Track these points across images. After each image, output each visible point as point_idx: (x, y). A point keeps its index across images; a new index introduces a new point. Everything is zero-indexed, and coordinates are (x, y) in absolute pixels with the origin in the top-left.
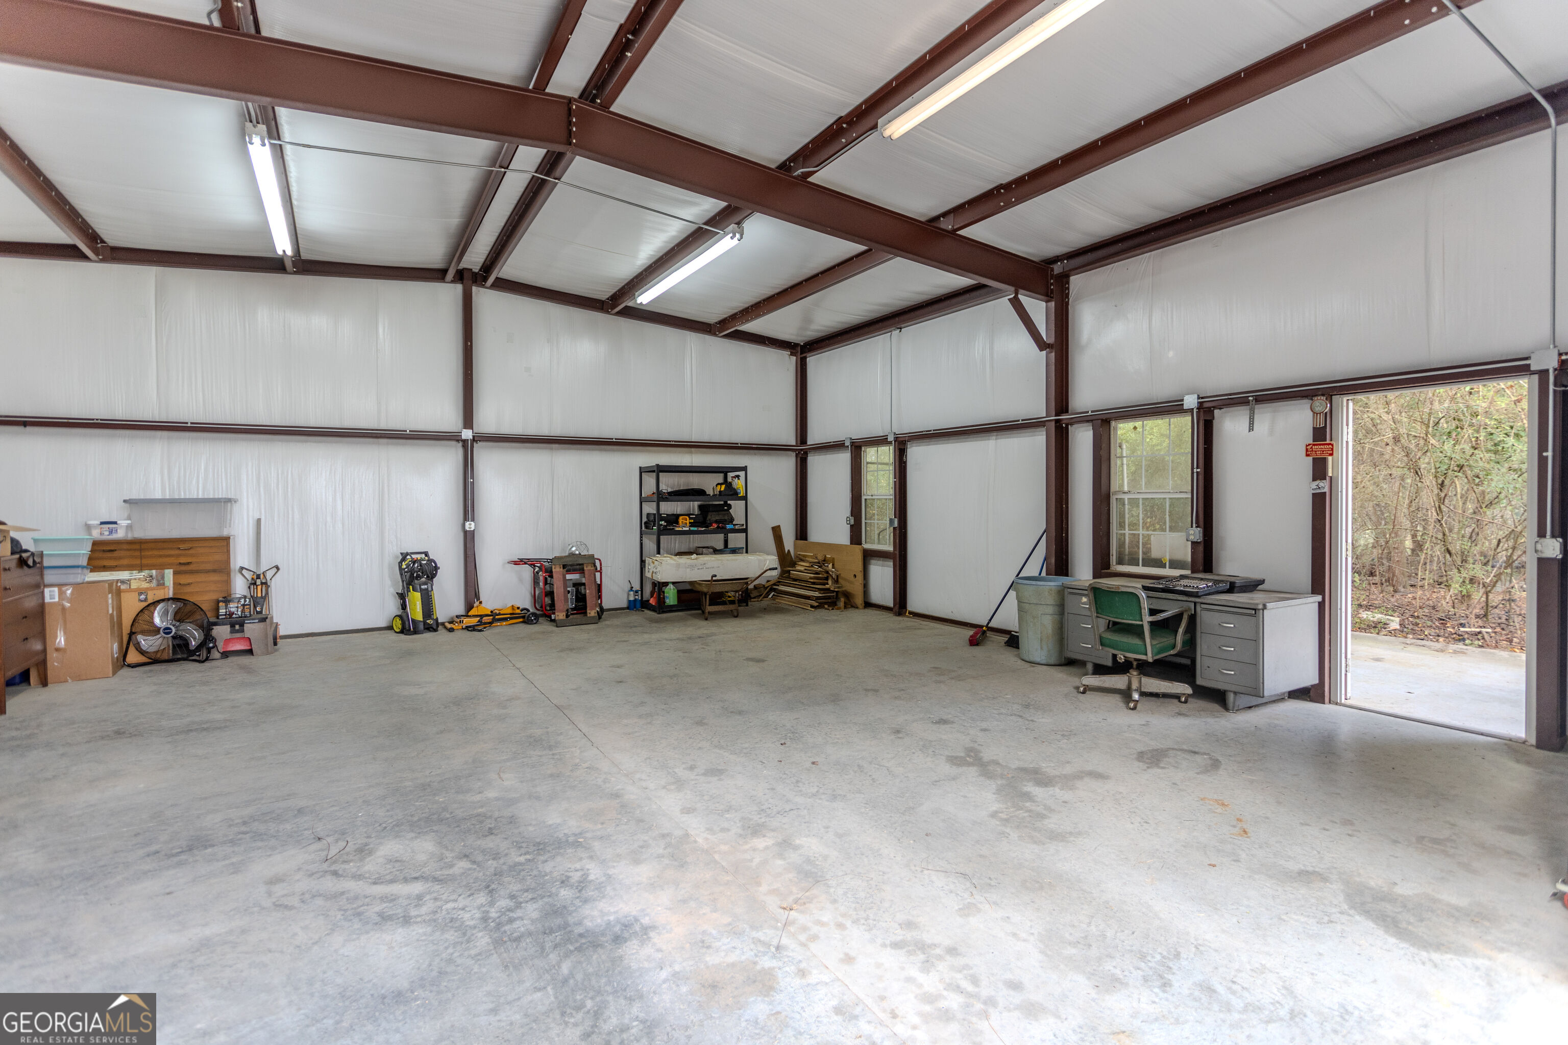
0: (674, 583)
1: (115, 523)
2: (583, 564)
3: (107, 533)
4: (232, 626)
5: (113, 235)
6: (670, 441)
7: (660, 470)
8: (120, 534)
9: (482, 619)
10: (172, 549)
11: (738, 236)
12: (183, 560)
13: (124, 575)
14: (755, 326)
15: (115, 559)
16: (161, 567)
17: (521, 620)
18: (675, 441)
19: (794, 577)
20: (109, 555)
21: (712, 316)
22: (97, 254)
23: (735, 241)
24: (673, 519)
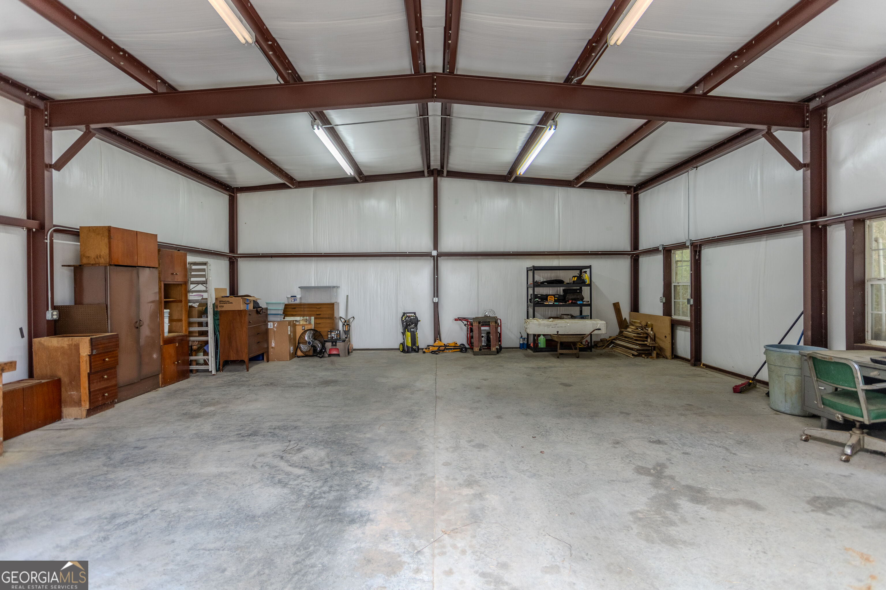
0: (544, 335)
1: (295, 296)
2: (489, 322)
3: (293, 301)
4: (332, 343)
5: (299, 176)
6: (545, 252)
7: (535, 269)
8: (298, 302)
9: (439, 348)
10: (314, 308)
11: (553, 127)
12: (318, 313)
13: (298, 318)
14: (595, 178)
15: (296, 311)
16: (310, 316)
17: (459, 350)
18: (548, 252)
19: (625, 335)
20: (294, 310)
21: (571, 176)
22: (293, 186)
23: (552, 131)
24: (544, 298)
